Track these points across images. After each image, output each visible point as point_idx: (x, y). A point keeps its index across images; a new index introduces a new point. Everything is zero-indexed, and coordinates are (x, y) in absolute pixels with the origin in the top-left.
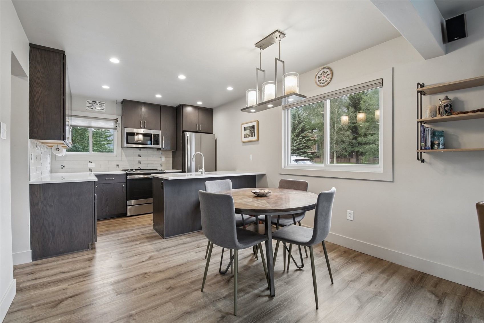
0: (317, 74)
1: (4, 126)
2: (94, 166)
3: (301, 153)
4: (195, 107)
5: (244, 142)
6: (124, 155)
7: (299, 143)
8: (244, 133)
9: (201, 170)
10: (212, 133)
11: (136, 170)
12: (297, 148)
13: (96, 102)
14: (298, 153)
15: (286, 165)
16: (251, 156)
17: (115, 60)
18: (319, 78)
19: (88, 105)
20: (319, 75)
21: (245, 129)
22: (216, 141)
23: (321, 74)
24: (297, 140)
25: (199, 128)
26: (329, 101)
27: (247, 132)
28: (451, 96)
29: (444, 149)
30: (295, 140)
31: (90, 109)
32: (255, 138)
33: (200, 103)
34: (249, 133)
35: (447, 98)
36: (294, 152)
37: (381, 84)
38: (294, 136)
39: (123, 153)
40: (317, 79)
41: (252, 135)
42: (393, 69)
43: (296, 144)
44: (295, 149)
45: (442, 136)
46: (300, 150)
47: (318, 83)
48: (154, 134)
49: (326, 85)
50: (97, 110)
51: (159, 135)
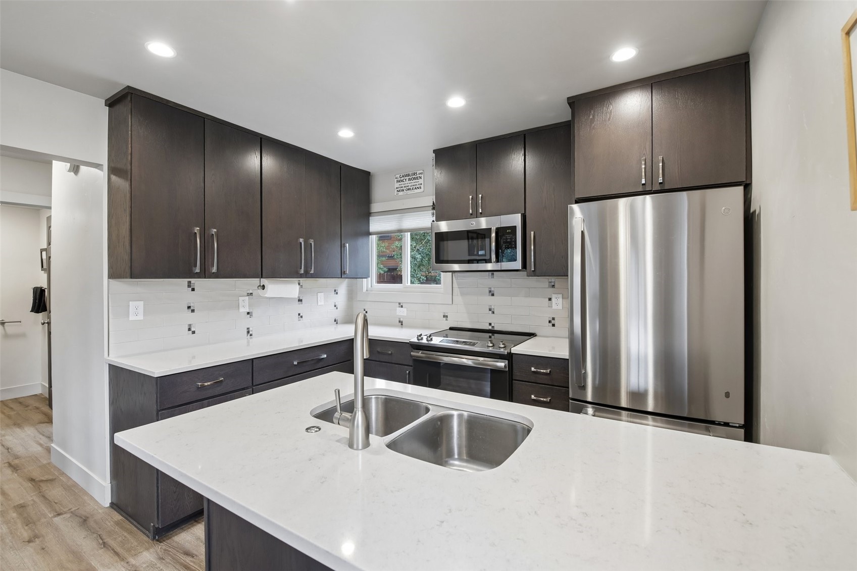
13: (408, 175)
19: (397, 185)
31: (401, 193)
48: (498, 229)
50: (409, 192)
51: (515, 227)
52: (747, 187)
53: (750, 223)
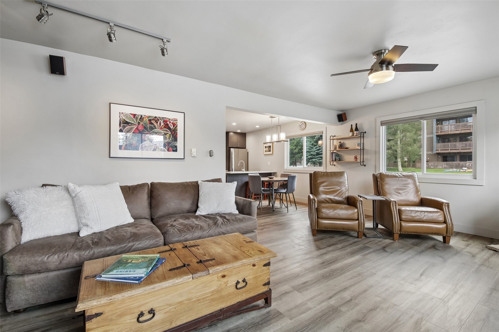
3: (320, 158)
4: (236, 133)
5: (265, 155)
7: (318, 148)
8: (265, 149)
9: (243, 170)
10: (245, 148)
12: (316, 153)
14: (317, 158)
15: (287, 167)
16: (269, 162)
18: (301, 126)
20: (300, 125)
21: (266, 147)
22: (248, 153)
23: (301, 124)
24: (316, 146)
26: (305, 137)
27: (267, 149)
28: (342, 141)
29: (339, 161)
30: (315, 146)
32: (271, 153)
33: (239, 131)
34: (268, 150)
35: (340, 142)
36: (314, 157)
37: (322, 133)
38: (314, 141)
40: (300, 126)
41: (270, 151)
42: (326, 127)
43: (316, 149)
44: (315, 155)
45: (338, 156)
46: (319, 155)
47: (300, 128)
49: (304, 129)
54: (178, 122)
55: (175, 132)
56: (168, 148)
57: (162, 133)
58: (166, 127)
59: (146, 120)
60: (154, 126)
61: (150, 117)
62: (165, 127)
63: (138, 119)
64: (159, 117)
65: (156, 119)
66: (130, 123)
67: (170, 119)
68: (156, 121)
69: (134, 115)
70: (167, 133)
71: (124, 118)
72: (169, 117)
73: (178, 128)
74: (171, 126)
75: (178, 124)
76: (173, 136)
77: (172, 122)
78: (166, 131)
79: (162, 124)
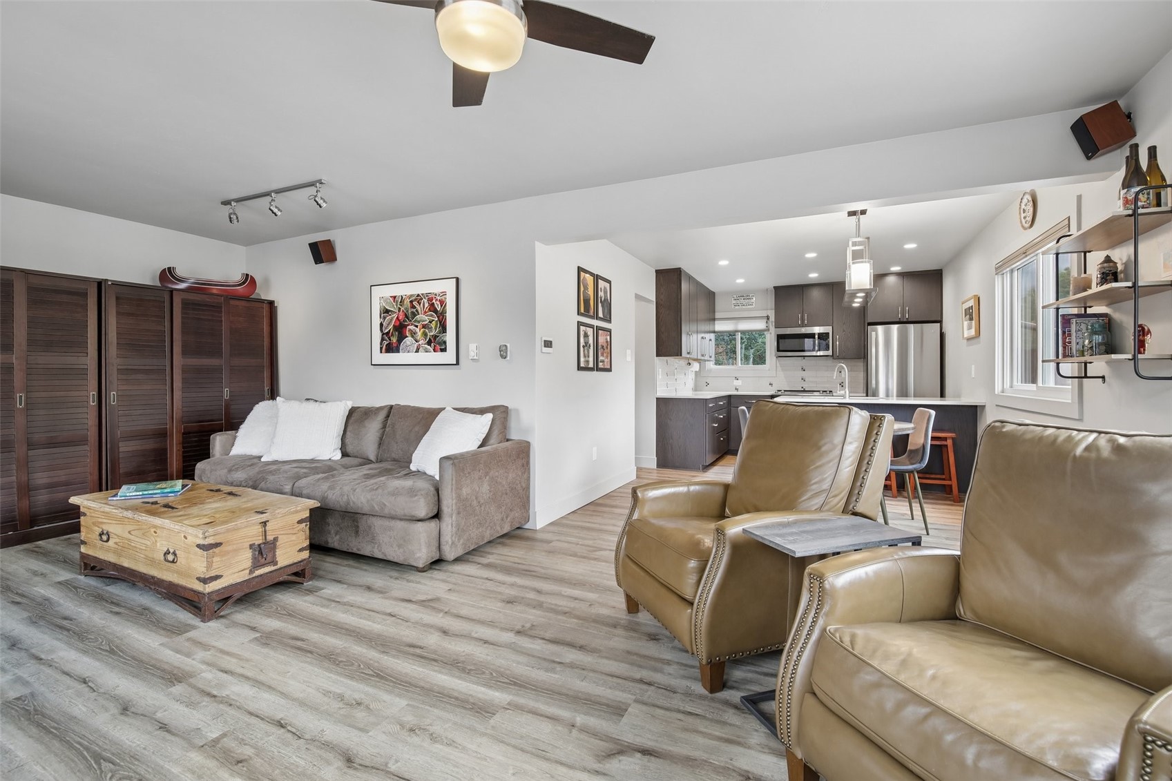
0: (1020, 208)
1: (629, 352)
2: (741, 384)
4: (899, 274)
6: (779, 368)
9: (842, 392)
11: (785, 391)
13: (743, 296)
17: (724, 263)
19: (734, 302)
20: (1023, 207)
25: (903, 315)
31: (737, 307)
33: (896, 269)
37: (1067, 229)
39: (778, 365)
40: (1022, 215)
42: (1079, 198)
48: (819, 334)
49: (1031, 226)
50: (744, 307)
51: (828, 333)
52: (940, 322)
53: (942, 336)
54: (447, 296)
55: (443, 316)
56: (435, 346)
57: (426, 321)
58: (432, 309)
59: (407, 302)
60: (417, 311)
61: (411, 296)
62: (430, 310)
63: (399, 303)
64: (422, 294)
65: (419, 298)
66: (390, 311)
67: (436, 295)
68: (418, 302)
69: (395, 297)
70: (433, 320)
71: (384, 305)
72: (435, 292)
73: (448, 308)
74: (438, 305)
75: (447, 300)
76: (440, 323)
77: (439, 298)
78: (432, 316)
79: (426, 305)
